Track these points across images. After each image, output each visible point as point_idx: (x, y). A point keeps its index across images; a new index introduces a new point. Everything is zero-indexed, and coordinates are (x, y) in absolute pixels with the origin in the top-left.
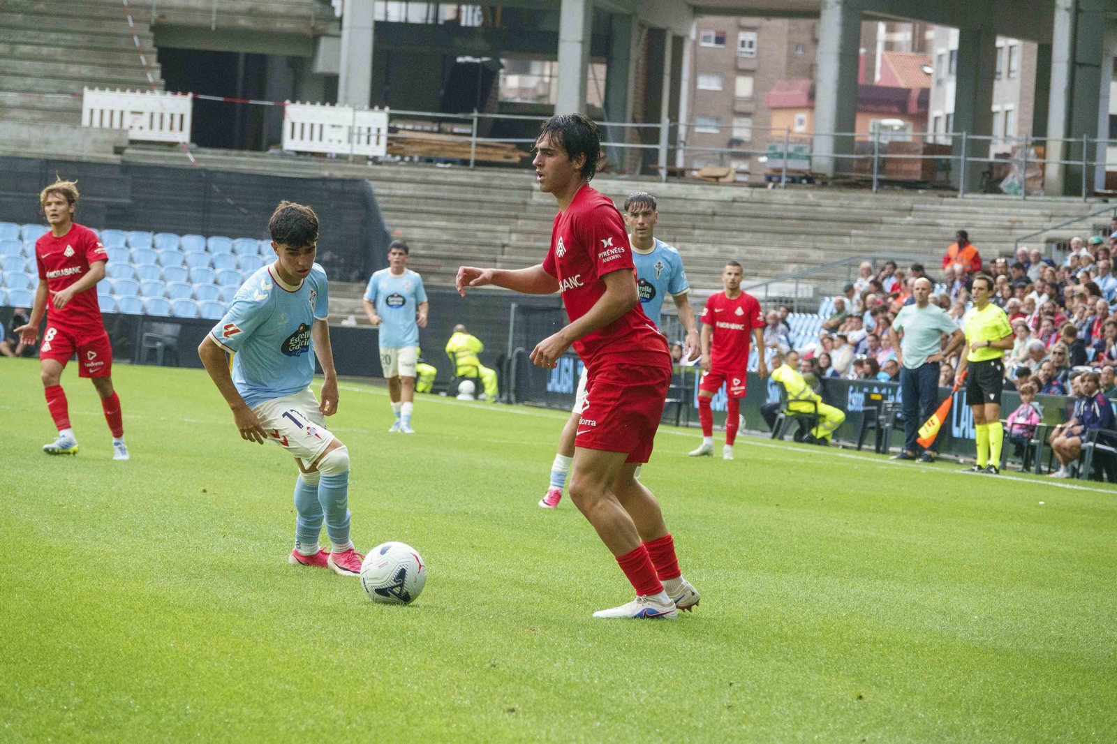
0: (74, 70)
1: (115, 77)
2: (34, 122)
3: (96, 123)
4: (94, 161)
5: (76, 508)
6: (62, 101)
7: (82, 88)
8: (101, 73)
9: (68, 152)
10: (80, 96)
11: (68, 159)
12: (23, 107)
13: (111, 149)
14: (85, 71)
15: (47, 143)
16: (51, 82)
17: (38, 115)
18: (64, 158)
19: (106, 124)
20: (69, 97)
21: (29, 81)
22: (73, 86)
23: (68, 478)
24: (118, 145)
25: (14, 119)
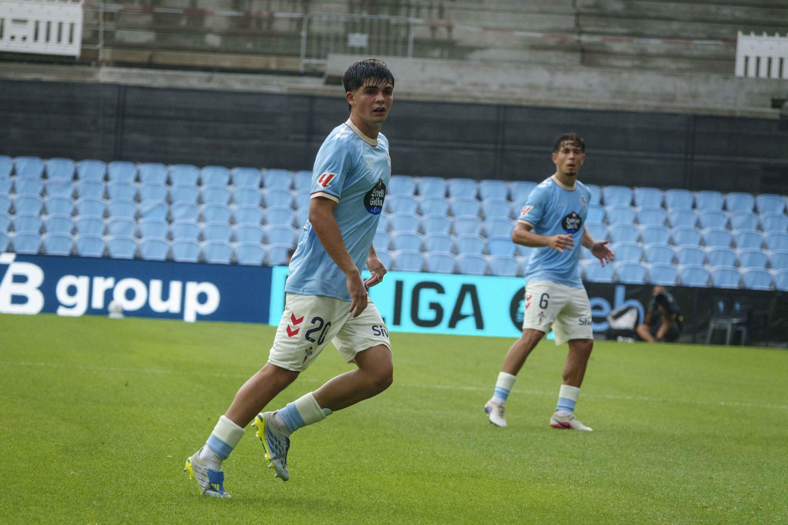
0: (726, 12)
1: (774, 19)
2: (680, 72)
3: (752, 73)
4: (749, 116)
5: (721, 510)
6: (712, 47)
7: (735, 33)
8: (758, 15)
9: (719, 106)
10: (733, 42)
11: (721, 114)
12: (669, 56)
13: (769, 103)
14: (739, 13)
15: (694, 96)
16: (699, 26)
17: (684, 65)
18: (714, 113)
19: (763, 73)
20: (720, 43)
21: (675, 26)
22: (725, 31)
23: (713, 476)
24: (776, 97)
25: (657, 69)
